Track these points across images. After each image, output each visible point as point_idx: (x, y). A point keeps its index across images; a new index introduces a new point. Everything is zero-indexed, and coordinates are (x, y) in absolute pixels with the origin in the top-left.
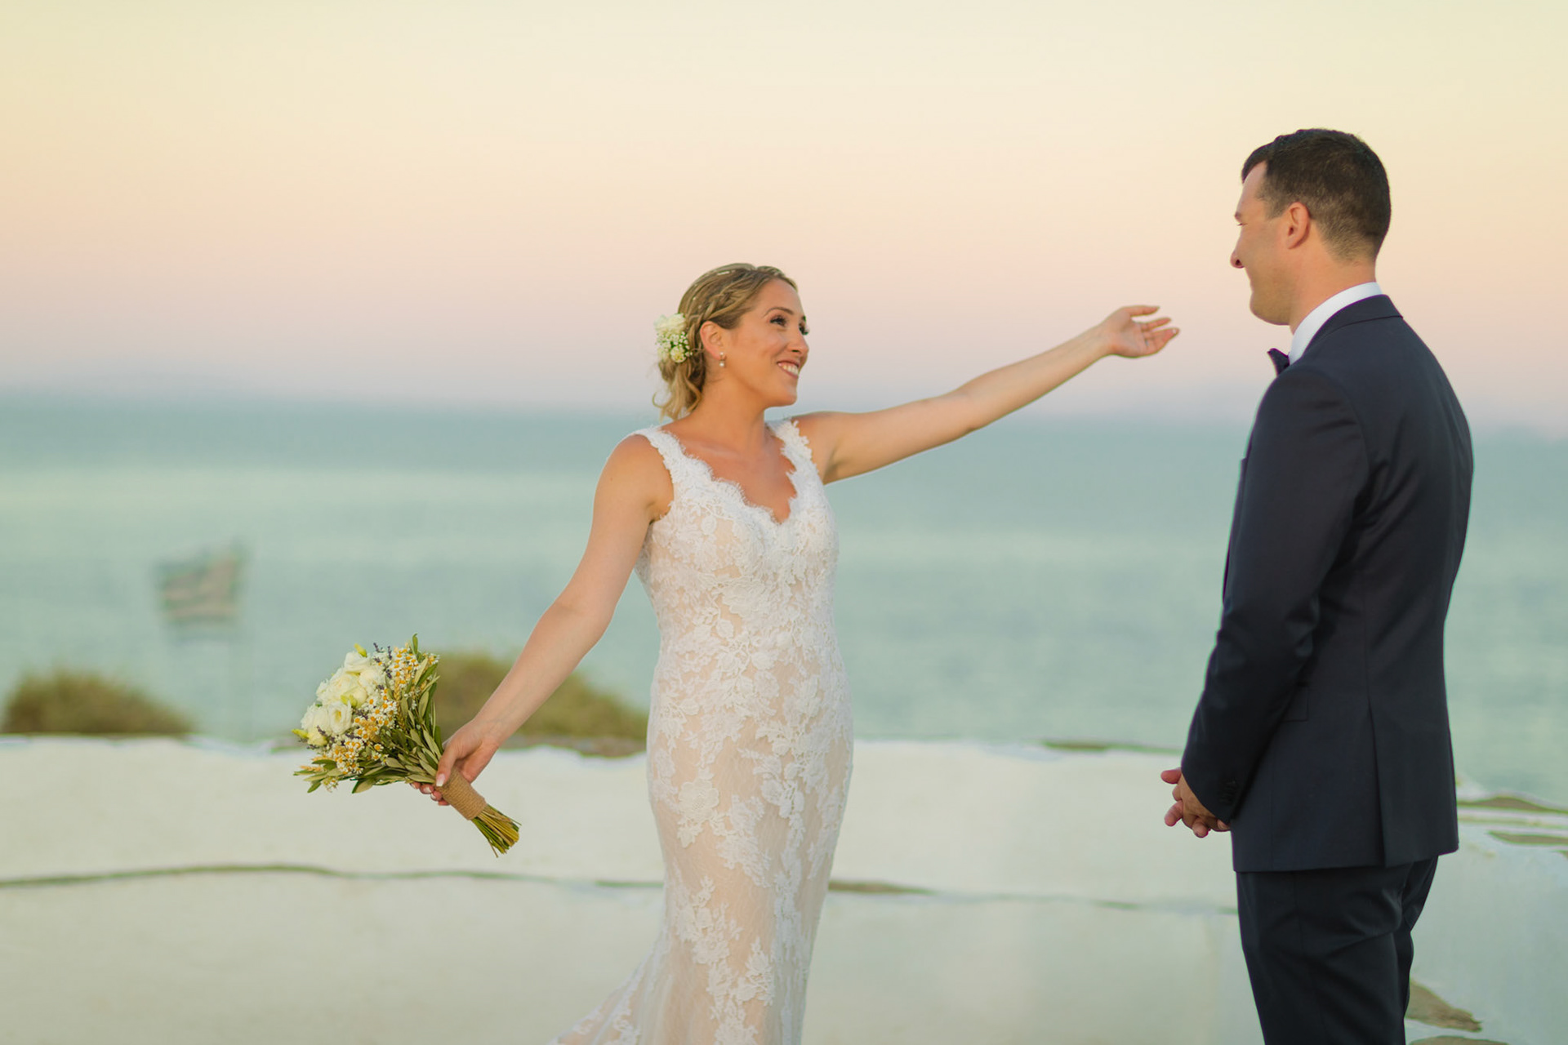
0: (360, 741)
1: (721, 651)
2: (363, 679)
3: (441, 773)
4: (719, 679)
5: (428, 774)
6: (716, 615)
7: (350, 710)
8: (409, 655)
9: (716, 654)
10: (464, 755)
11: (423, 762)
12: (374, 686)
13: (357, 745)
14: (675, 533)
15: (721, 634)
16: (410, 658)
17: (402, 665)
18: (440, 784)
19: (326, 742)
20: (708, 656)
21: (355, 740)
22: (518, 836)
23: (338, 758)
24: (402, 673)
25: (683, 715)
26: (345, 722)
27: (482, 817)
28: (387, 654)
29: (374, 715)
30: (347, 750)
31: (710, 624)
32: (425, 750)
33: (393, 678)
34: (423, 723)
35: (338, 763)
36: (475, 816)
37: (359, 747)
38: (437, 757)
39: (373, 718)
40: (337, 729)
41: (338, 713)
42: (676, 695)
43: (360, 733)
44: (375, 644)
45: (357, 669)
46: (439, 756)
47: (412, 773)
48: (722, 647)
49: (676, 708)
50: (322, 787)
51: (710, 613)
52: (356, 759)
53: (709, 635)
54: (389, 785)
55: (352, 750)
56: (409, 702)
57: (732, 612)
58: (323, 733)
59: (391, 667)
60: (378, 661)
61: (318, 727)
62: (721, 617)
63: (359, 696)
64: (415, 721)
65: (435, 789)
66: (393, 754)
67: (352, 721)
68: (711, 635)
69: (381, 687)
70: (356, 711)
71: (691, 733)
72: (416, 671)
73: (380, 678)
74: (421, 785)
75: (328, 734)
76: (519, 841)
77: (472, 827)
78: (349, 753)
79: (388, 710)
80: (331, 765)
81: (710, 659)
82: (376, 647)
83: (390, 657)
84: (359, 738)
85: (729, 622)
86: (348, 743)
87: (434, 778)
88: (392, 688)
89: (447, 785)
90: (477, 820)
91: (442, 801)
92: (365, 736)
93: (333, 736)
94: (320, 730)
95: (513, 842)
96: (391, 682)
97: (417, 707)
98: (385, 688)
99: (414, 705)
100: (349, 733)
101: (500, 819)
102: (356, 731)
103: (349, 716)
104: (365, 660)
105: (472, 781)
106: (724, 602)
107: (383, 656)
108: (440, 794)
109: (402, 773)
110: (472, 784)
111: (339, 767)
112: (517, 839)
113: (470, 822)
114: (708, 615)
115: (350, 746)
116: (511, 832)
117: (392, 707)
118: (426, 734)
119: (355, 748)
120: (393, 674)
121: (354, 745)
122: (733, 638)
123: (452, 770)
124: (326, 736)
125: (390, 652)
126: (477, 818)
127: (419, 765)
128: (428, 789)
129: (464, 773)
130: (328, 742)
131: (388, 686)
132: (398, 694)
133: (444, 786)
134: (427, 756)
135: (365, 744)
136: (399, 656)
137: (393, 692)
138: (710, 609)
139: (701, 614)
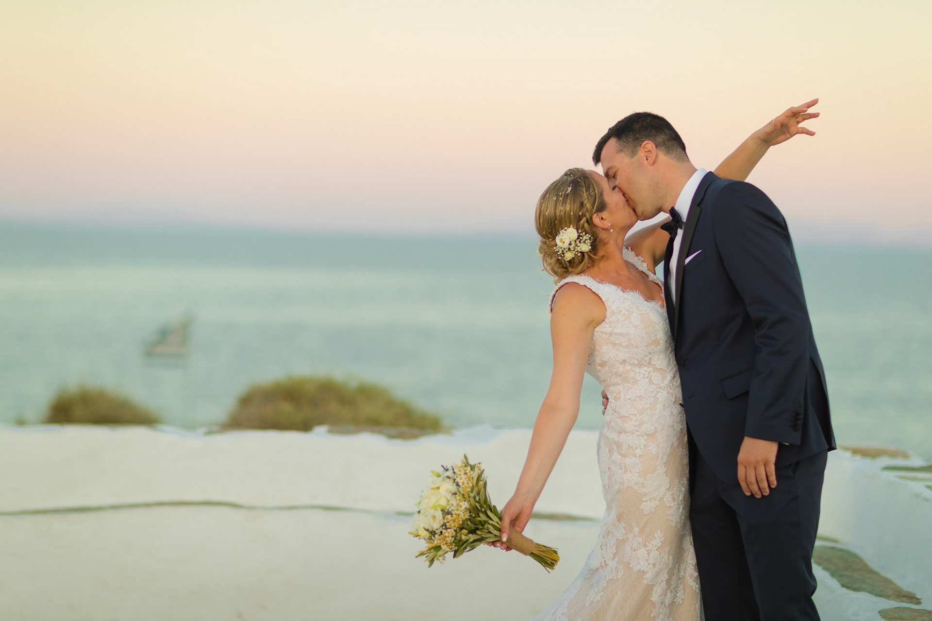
0: (452, 530)
1: (658, 392)
2: (442, 491)
3: (503, 533)
4: (662, 409)
5: (496, 535)
6: (650, 371)
7: (441, 513)
8: (465, 468)
9: (656, 395)
10: (514, 518)
11: (491, 529)
12: (451, 494)
13: (451, 533)
14: (613, 329)
15: (655, 382)
16: (466, 470)
17: (464, 477)
18: (504, 539)
19: (430, 535)
20: (651, 397)
21: (449, 530)
22: (558, 557)
23: (441, 543)
24: (465, 482)
25: (644, 434)
26: (440, 521)
27: (534, 552)
28: (452, 471)
29: (456, 512)
30: (446, 537)
31: (648, 377)
32: (490, 522)
33: (461, 486)
34: (485, 506)
35: (442, 546)
36: (530, 552)
37: (453, 533)
38: (498, 524)
39: (455, 514)
40: (436, 526)
41: (434, 517)
42: (637, 423)
43: (451, 525)
44: (442, 466)
45: (437, 485)
46: (500, 523)
47: (487, 538)
48: (658, 390)
49: (638, 431)
50: (436, 562)
51: (646, 371)
52: (452, 541)
53: (648, 384)
54: (475, 549)
55: (448, 537)
56: (474, 498)
57: (659, 368)
58: (428, 530)
59: (458, 480)
60: (448, 477)
61: (424, 528)
62: (653, 372)
63: (443, 502)
64: (480, 506)
65: (502, 543)
66: (473, 532)
67: (444, 518)
68: (650, 384)
69: (455, 494)
70: (446, 513)
71: (651, 444)
72: (473, 478)
73: (454, 488)
74: (493, 543)
75: (430, 530)
76: (560, 560)
77: (530, 559)
78: (447, 539)
79: (463, 507)
80: (438, 548)
81: (653, 399)
82: (443, 467)
83: (454, 473)
84: (450, 528)
85: (658, 374)
86: (445, 533)
87: (500, 537)
88: (462, 492)
89: (509, 540)
90: (532, 554)
91: (508, 549)
92: (454, 526)
93: (434, 530)
94: (425, 529)
95: (556, 561)
96: (461, 489)
97: (479, 499)
98: (458, 493)
99: (477, 499)
100: (444, 525)
101: (545, 550)
102: (448, 524)
103: (441, 517)
104: (440, 479)
105: (522, 532)
106: (653, 363)
107: (450, 473)
108: (506, 545)
109: (481, 540)
110: (523, 533)
111: (443, 548)
112: (559, 560)
113: (528, 556)
114: (645, 372)
115: (447, 534)
116: (554, 556)
117: (465, 505)
118: (489, 513)
119: (450, 535)
120: (460, 484)
121: (449, 533)
122: (663, 383)
123: (510, 529)
124: (430, 531)
125: (453, 470)
126: (532, 553)
127: (490, 532)
128: (498, 544)
129: (517, 528)
130: (432, 534)
131: (460, 492)
132: (467, 495)
133: (507, 540)
134: (492, 525)
135: (455, 531)
136: (460, 471)
137: (463, 495)
138: (645, 369)
139: (640, 373)
